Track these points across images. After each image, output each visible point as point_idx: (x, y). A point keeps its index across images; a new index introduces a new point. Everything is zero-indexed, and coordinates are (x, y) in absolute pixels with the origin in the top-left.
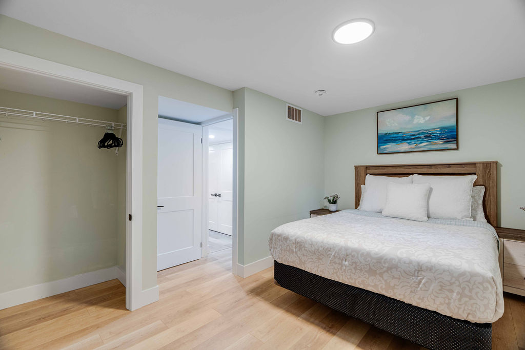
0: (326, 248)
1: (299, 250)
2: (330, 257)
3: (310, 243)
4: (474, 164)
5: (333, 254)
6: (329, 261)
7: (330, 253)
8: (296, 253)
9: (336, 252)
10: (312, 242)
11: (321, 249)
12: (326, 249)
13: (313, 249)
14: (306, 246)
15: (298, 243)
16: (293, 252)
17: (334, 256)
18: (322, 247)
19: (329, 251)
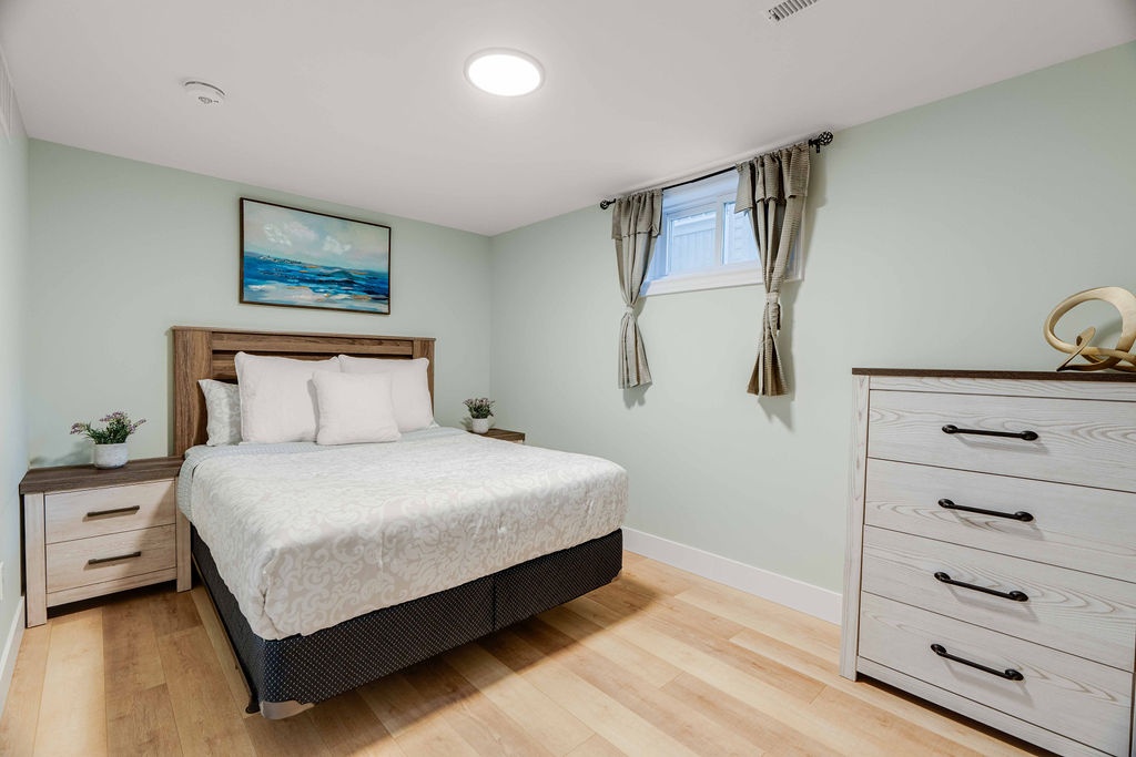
0: (463, 518)
1: (397, 555)
2: (473, 534)
3: (426, 523)
4: (411, 341)
5: (479, 525)
6: (472, 543)
7: (473, 525)
8: (386, 568)
9: (485, 518)
10: (429, 519)
11: (453, 526)
12: (464, 522)
13: (435, 534)
14: (416, 535)
15: (390, 539)
16: (379, 569)
17: (482, 528)
18: (454, 520)
19: (471, 521)
